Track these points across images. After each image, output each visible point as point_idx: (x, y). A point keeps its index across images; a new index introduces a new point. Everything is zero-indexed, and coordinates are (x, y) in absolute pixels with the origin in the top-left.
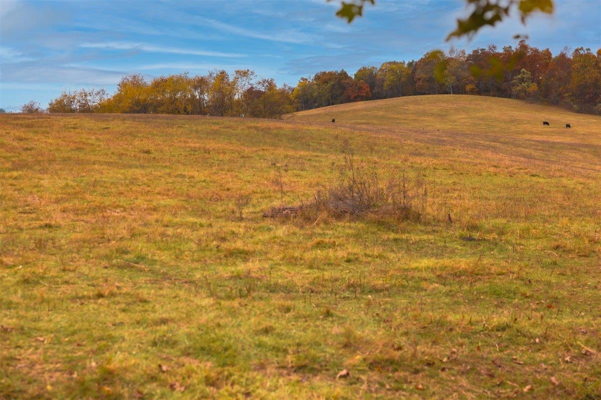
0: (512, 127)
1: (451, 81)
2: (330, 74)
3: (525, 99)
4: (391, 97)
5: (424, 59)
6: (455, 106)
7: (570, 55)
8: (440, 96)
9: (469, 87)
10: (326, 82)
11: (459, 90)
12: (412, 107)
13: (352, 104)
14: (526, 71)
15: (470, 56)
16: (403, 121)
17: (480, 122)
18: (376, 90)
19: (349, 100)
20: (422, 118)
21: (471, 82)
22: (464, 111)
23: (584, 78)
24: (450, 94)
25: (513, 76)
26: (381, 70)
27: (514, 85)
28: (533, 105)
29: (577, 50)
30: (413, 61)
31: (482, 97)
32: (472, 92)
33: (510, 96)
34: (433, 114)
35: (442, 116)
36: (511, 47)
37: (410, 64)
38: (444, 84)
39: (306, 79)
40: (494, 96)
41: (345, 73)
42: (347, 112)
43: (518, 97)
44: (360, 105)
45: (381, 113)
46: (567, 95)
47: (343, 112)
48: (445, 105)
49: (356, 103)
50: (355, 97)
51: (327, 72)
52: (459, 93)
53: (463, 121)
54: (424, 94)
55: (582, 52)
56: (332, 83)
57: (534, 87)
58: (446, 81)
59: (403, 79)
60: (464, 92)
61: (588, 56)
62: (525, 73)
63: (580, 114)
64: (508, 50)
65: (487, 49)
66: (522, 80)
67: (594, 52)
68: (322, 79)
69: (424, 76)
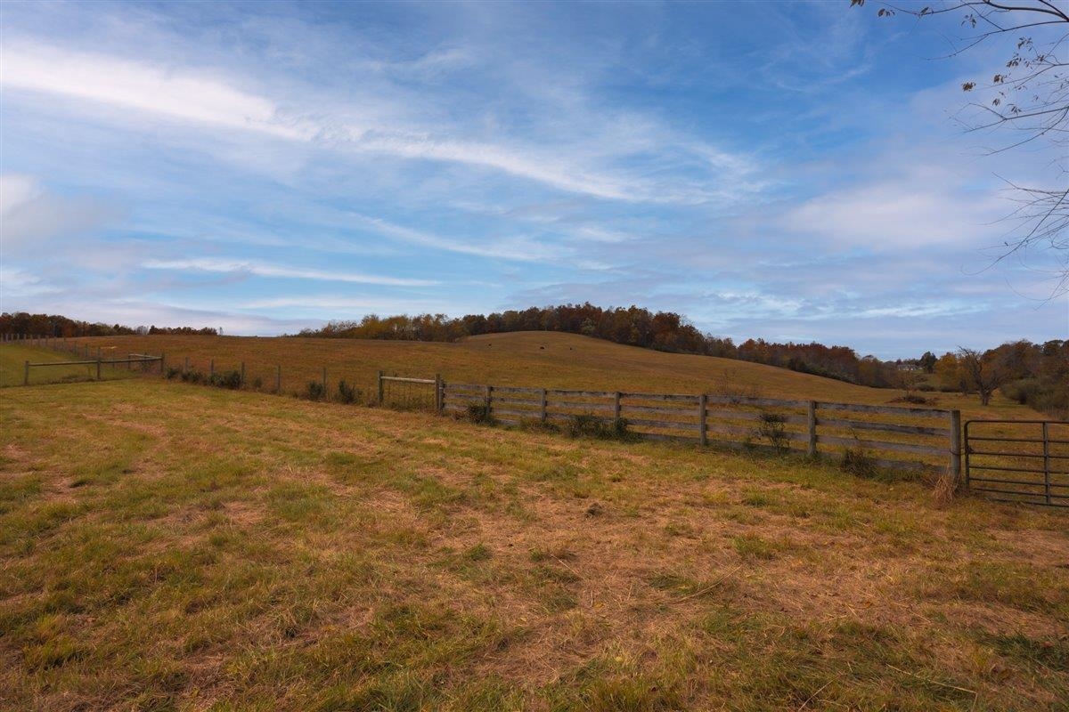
1: (545, 323)
4: (511, 331)
11: (550, 329)
18: (501, 327)
19: (484, 332)
21: (558, 325)
23: (622, 325)
25: (581, 322)
27: (582, 327)
29: (618, 309)
32: (558, 330)
33: (579, 333)
37: (521, 313)
38: (541, 325)
41: (483, 317)
43: (583, 334)
50: (489, 331)
55: (620, 310)
56: (475, 322)
57: (593, 328)
58: (543, 323)
59: (518, 321)
61: (623, 312)
62: (589, 320)
64: (578, 307)
66: (587, 324)
67: (627, 310)
68: (469, 319)
69: (530, 320)
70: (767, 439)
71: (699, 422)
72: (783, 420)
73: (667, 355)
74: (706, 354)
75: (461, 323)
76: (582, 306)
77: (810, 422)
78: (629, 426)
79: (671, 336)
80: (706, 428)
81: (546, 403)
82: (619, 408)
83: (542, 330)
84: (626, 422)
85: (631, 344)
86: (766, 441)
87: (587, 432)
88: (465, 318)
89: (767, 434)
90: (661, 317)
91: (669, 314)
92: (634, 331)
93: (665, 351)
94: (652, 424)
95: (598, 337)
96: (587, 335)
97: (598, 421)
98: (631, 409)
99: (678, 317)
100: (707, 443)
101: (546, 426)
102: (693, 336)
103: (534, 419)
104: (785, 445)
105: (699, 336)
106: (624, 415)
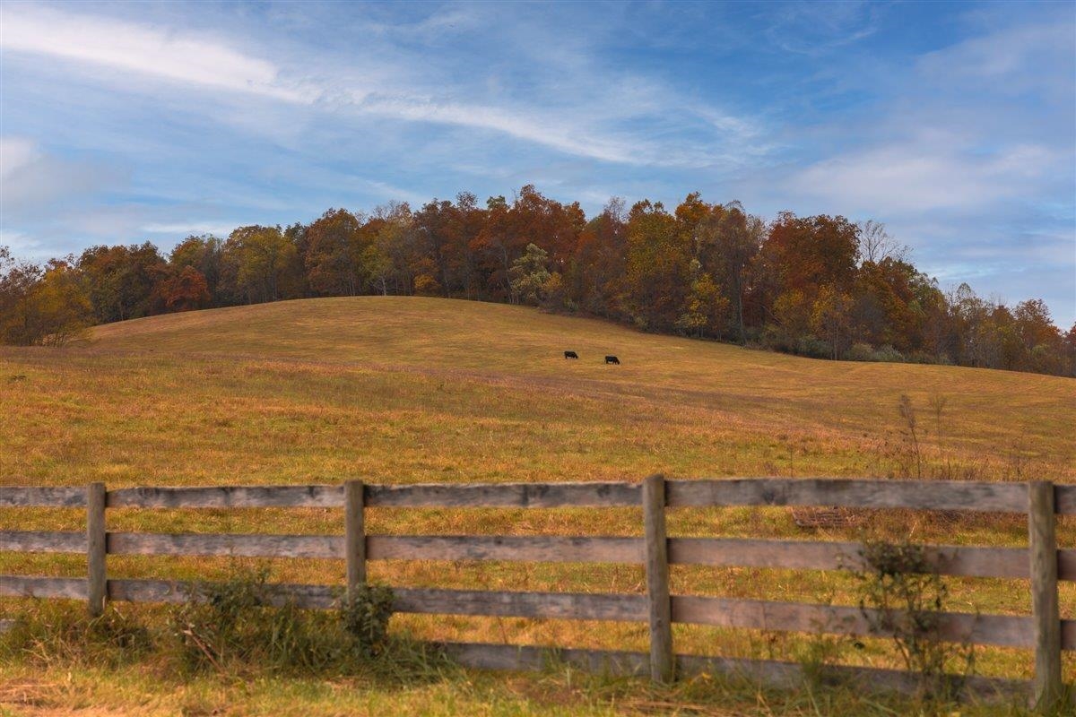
0: (531, 363)
1: (382, 268)
2: (119, 251)
3: (536, 306)
4: (257, 300)
5: (324, 221)
6: (400, 319)
7: (623, 216)
8: (365, 300)
9: (420, 282)
10: (109, 270)
11: (401, 286)
12: (312, 323)
13: (173, 316)
14: (537, 248)
15: (420, 216)
16: (303, 353)
17: (462, 353)
18: (221, 287)
19: (162, 308)
20: (341, 347)
21: (427, 270)
22: (422, 331)
23: (655, 264)
24: (381, 294)
25: (511, 257)
26: (230, 243)
27: (514, 276)
28: (557, 318)
30: (298, 226)
31: (450, 300)
32: (428, 291)
33: (505, 300)
34: (360, 338)
35: (381, 340)
36: (502, 199)
37: (292, 232)
38: (368, 274)
39: (63, 264)
40: (474, 299)
41: (154, 250)
42: (176, 334)
43: (522, 300)
44: (194, 319)
45: (250, 336)
46: (621, 297)
47: (166, 334)
48: (380, 317)
49: (181, 315)
50: (176, 302)
51: (110, 247)
52: (401, 294)
53: (427, 350)
54: (326, 295)
55: (647, 210)
56: (125, 271)
57: (553, 281)
58: (373, 268)
59: (280, 264)
60: (412, 291)
61: (659, 219)
62: (537, 251)
63: (649, 335)
64: (497, 205)
65: (455, 203)
66: (530, 267)
67: (671, 210)
68: (101, 261)
69: (325, 257)
70: (887, 643)
71: (643, 588)
72: (945, 565)
73: (818, 368)
74: (957, 361)
75: (74, 276)
76: (510, 203)
77: (1035, 571)
78: (398, 618)
79: (827, 302)
80: (671, 610)
81: (107, 543)
82: (364, 547)
83: (373, 292)
84: (387, 603)
85: (691, 333)
86: (888, 655)
87: (244, 650)
88: (88, 259)
89: (887, 625)
90: (791, 234)
91: (822, 220)
92: (697, 285)
93: (813, 354)
94: (483, 602)
95: (572, 312)
96: (533, 304)
97: (297, 601)
98: (406, 551)
99: (851, 231)
100: (674, 669)
101: (105, 631)
102: (907, 298)
103: (63, 604)
104: (957, 666)
105: (930, 296)
106: (382, 571)
